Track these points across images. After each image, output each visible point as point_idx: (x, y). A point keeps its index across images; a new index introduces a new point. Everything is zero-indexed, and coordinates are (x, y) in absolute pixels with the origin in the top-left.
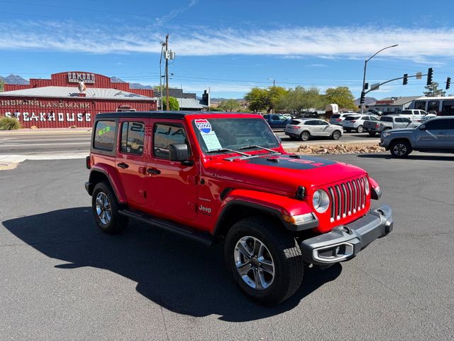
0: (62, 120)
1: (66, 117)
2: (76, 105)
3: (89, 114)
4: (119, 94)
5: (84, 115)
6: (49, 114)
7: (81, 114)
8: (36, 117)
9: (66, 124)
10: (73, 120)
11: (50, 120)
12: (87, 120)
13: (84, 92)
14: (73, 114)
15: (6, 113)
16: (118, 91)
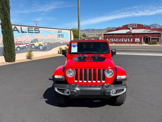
0: (123, 41)
1: (124, 40)
2: (128, 36)
3: (132, 39)
4: (145, 31)
5: (130, 40)
6: (119, 39)
7: (129, 39)
8: (115, 40)
9: (124, 42)
10: (126, 41)
11: (119, 41)
12: (131, 41)
13: (131, 31)
14: (126, 39)
15: (107, 39)
16: (145, 30)
